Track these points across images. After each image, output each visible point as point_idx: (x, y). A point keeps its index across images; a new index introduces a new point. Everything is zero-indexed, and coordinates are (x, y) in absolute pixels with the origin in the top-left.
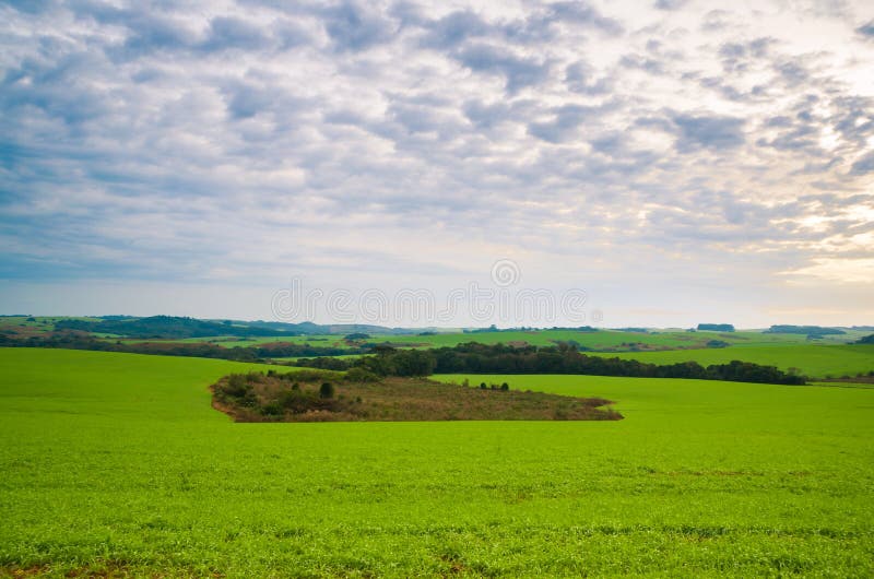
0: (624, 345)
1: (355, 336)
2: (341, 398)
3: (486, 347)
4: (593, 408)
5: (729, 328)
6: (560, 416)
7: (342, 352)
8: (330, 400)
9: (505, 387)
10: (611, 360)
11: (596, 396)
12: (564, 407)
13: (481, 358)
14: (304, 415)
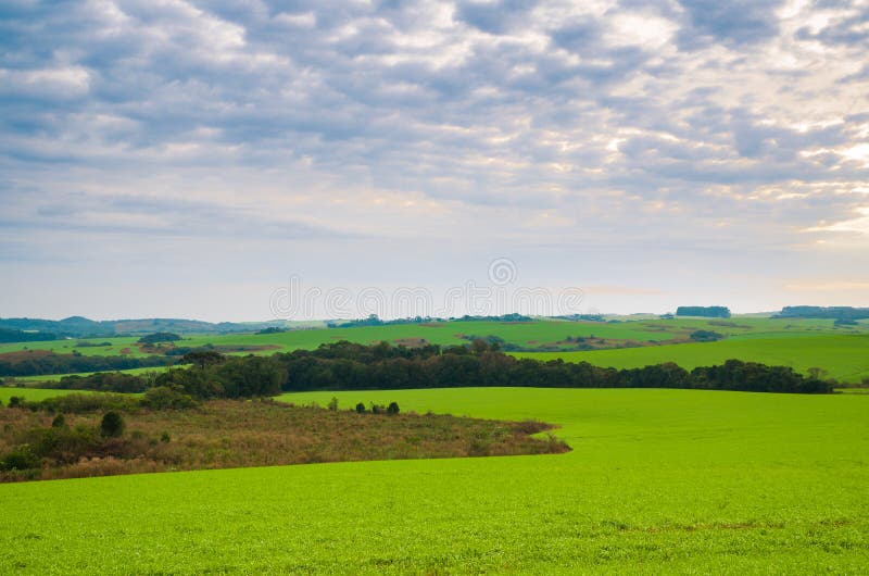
0: (569, 339)
1: (157, 337)
2: (136, 435)
3: (362, 348)
4: (526, 437)
5: (723, 311)
6: (477, 450)
7: (136, 364)
8: (117, 440)
9: (394, 408)
10: (552, 363)
11: (530, 417)
12: (483, 436)
13: (357, 365)
14: (73, 468)
